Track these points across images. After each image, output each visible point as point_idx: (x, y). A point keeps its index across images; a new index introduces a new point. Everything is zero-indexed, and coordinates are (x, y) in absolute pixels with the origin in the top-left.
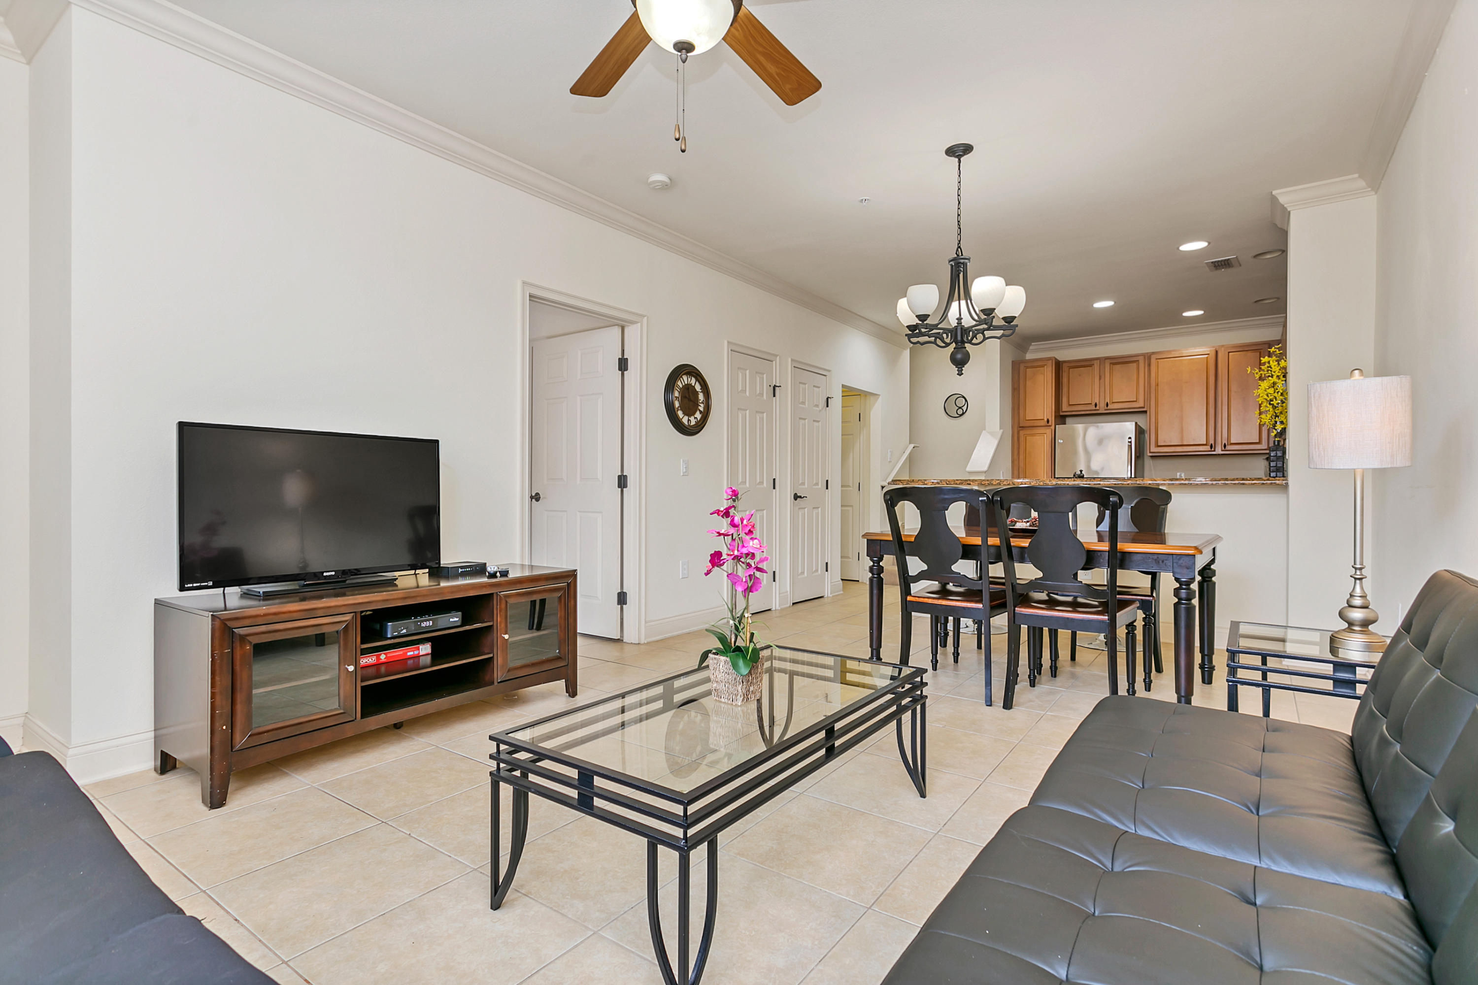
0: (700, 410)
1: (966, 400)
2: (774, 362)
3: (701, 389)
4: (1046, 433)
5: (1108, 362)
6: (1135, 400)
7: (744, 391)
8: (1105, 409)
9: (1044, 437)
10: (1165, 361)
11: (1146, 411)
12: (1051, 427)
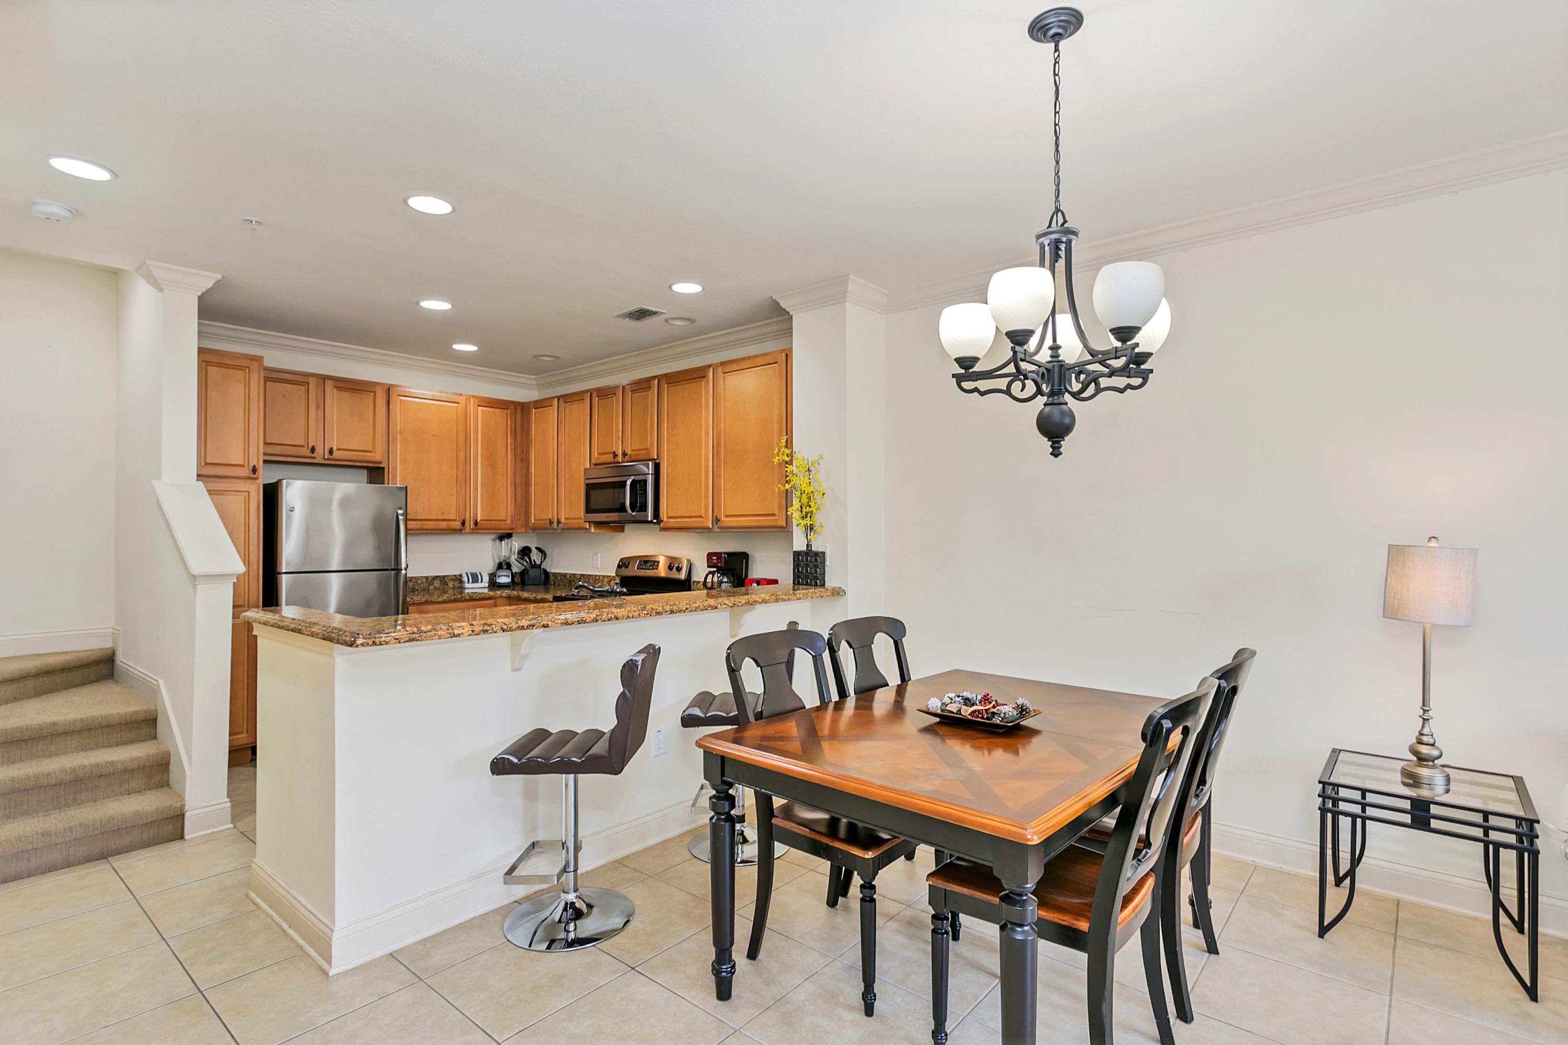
4: (248, 492)
6: (370, 449)
8: (326, 457)
9: (245, 497)
10: (408, 401)
11: (383, 468)
12: (258, 481)
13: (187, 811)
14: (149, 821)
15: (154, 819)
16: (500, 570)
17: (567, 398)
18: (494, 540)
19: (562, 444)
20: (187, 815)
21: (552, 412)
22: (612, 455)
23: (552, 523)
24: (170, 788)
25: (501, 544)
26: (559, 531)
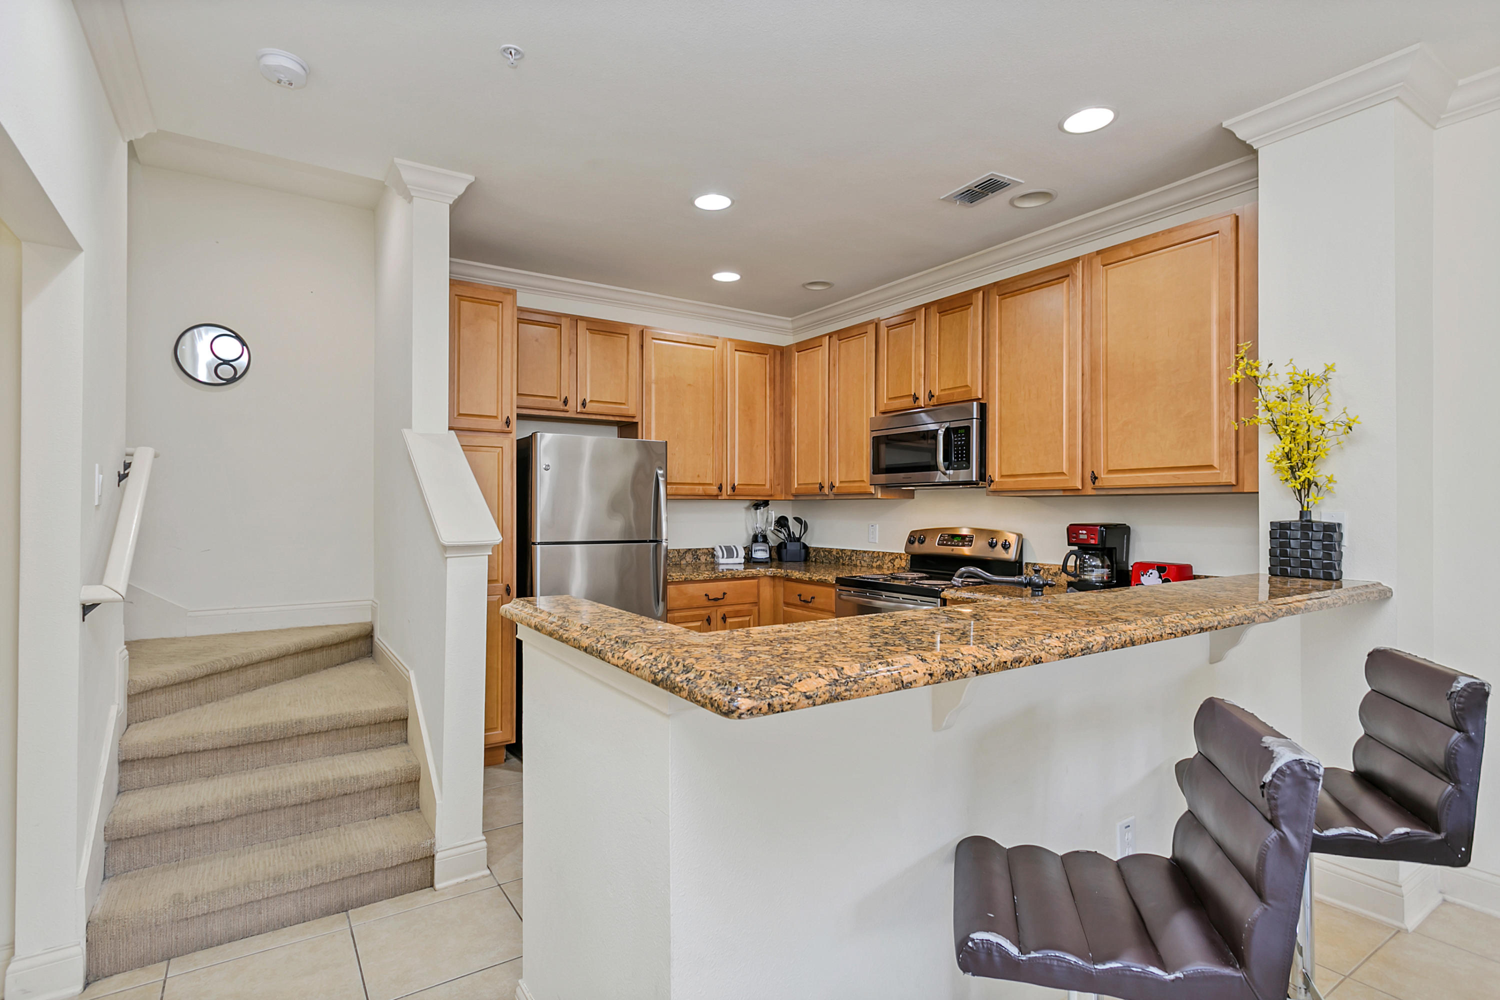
1: (245, 346)
4: (501, 447)
5: (583, 325)
6: (623, 401)
8: (578, 411)
9: (498, 454)
10: (662, 344)
11: (637, 423)
12: (511, 435)
13: (437, 852)
14: (394, 864)
15: (400, 862)
16: (757, 544)
17: (843, 335)
18: (748, 508)
19: (835, 390)
20: (437, 856)
21: (821, 355)
22: (911, 399)
23: (823, 487)
24: (420, 812)
25: (757, 513)
26: (832, 497)
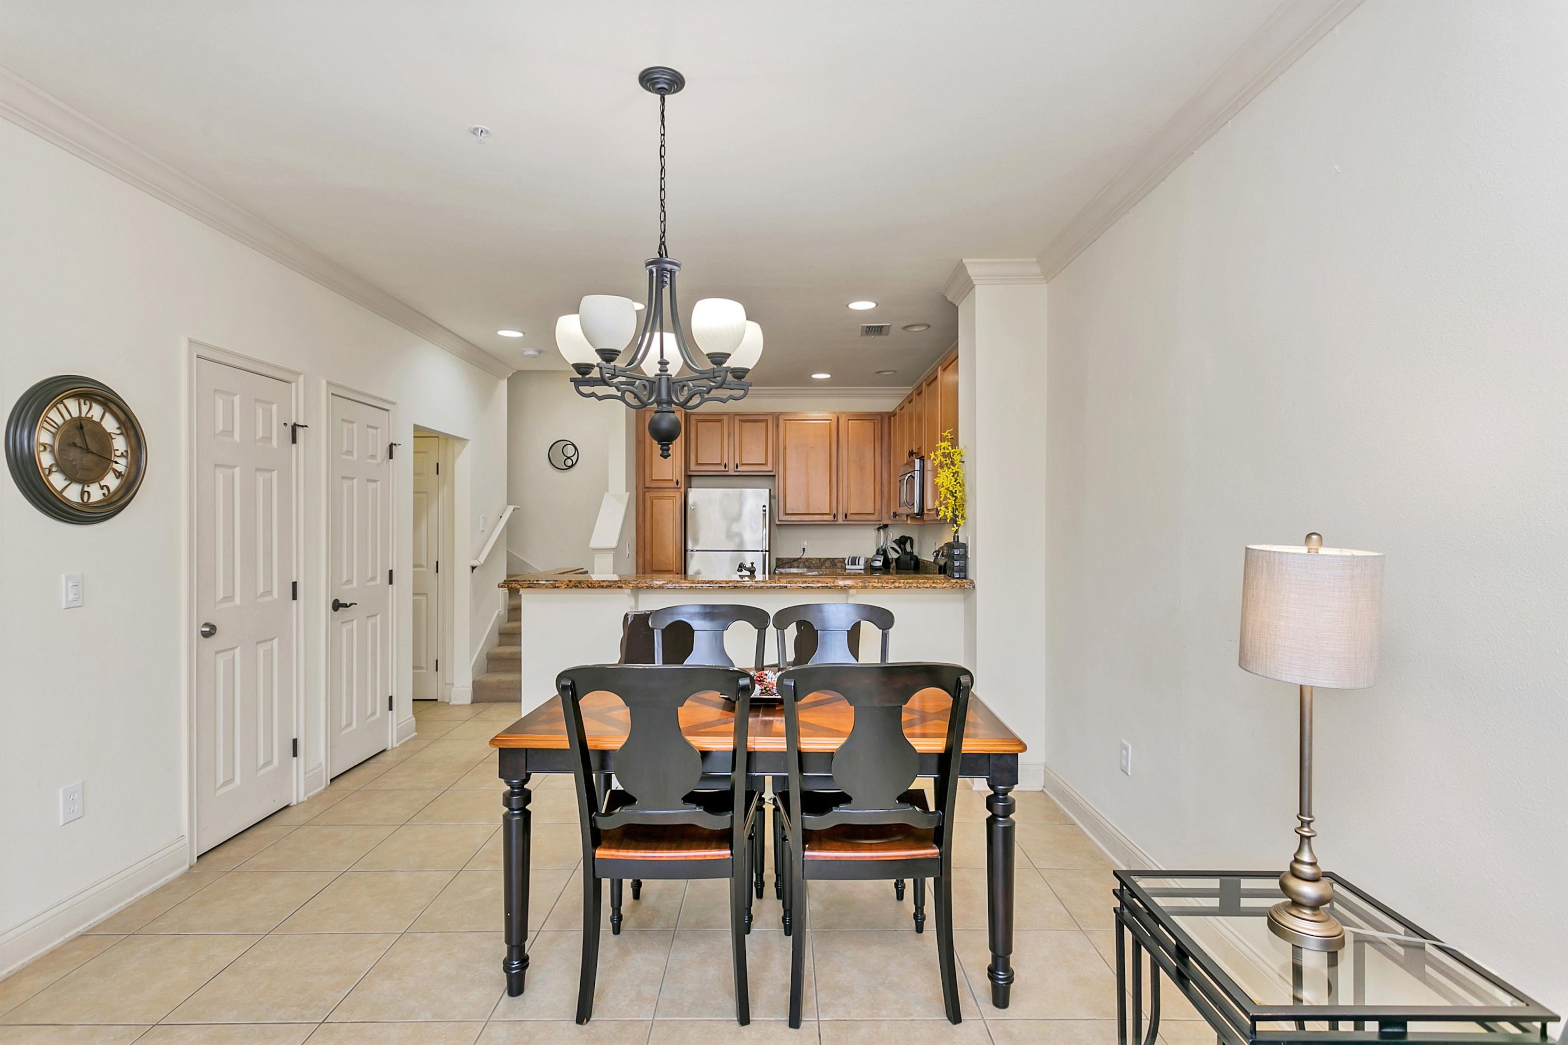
0: (115, 471)
1: (576, 449)
2: (294, 385)
3: (118, 428)
4: (675, 497)
5: (737, 418)
6: (764, 463)
7: (229, 433)
8: (735, 470)
9: (673, 501)
10: (794, 423)
11: (774, 475)
12: (680, 490)
16: (877, 556)
25: (880, 533)
